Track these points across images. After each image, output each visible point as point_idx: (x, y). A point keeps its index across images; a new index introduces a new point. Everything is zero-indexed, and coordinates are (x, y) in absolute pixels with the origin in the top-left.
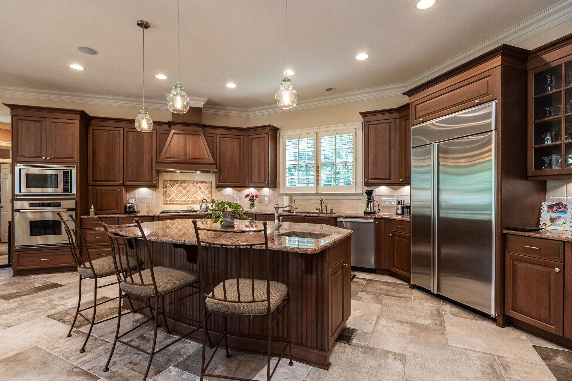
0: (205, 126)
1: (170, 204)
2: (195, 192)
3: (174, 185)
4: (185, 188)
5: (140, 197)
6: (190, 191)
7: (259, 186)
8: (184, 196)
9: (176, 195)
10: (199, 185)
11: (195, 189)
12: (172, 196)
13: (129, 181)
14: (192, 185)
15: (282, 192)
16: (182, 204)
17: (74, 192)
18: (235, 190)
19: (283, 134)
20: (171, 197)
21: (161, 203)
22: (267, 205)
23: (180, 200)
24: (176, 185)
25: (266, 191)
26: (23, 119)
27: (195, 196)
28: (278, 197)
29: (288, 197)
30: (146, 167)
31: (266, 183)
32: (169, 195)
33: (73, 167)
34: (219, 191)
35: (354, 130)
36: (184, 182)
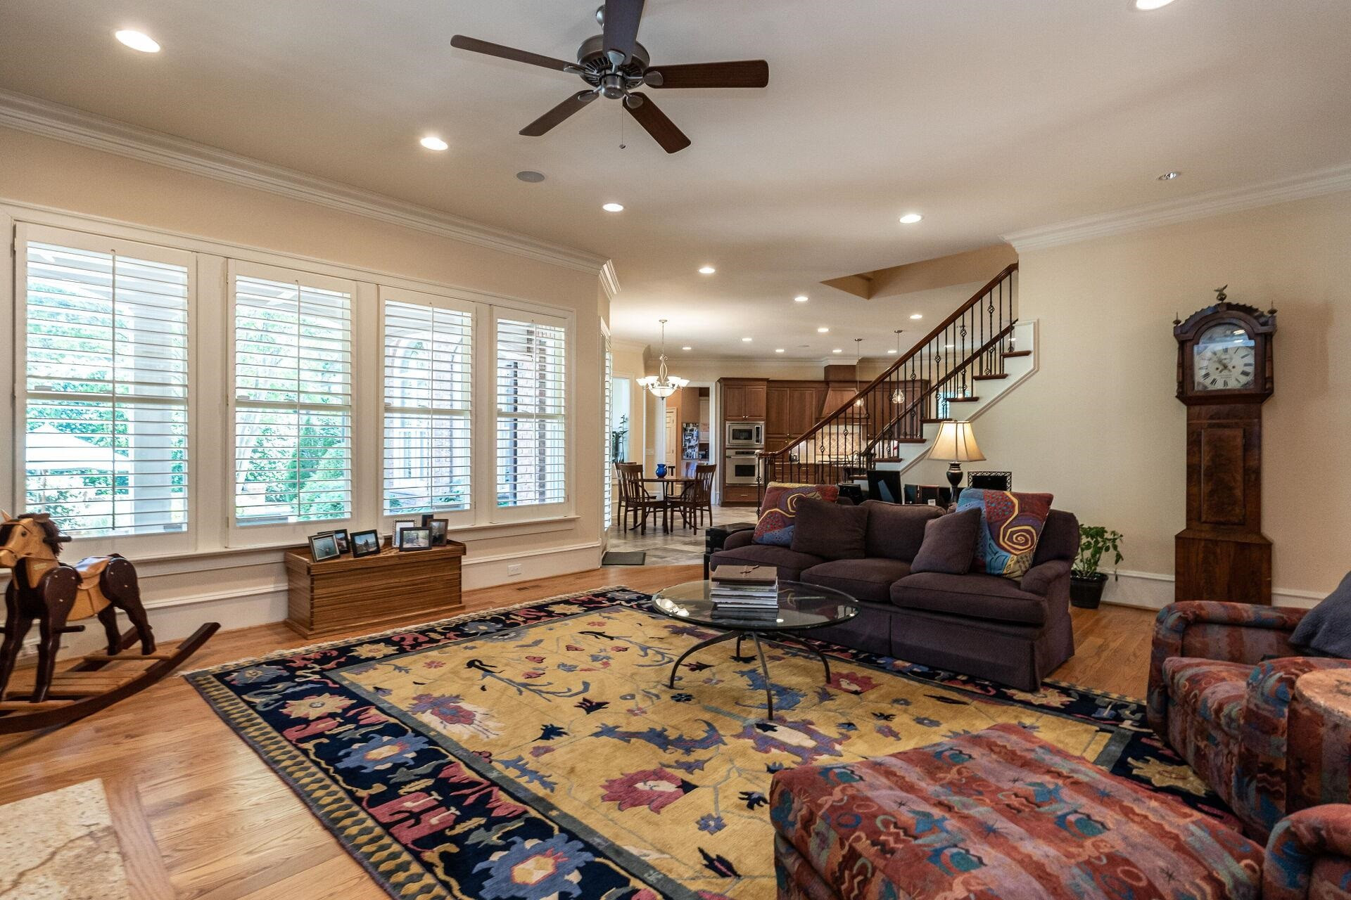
17: (763, 443)
26: (732, 387)
30: (807, 419)
33: (762, 424)
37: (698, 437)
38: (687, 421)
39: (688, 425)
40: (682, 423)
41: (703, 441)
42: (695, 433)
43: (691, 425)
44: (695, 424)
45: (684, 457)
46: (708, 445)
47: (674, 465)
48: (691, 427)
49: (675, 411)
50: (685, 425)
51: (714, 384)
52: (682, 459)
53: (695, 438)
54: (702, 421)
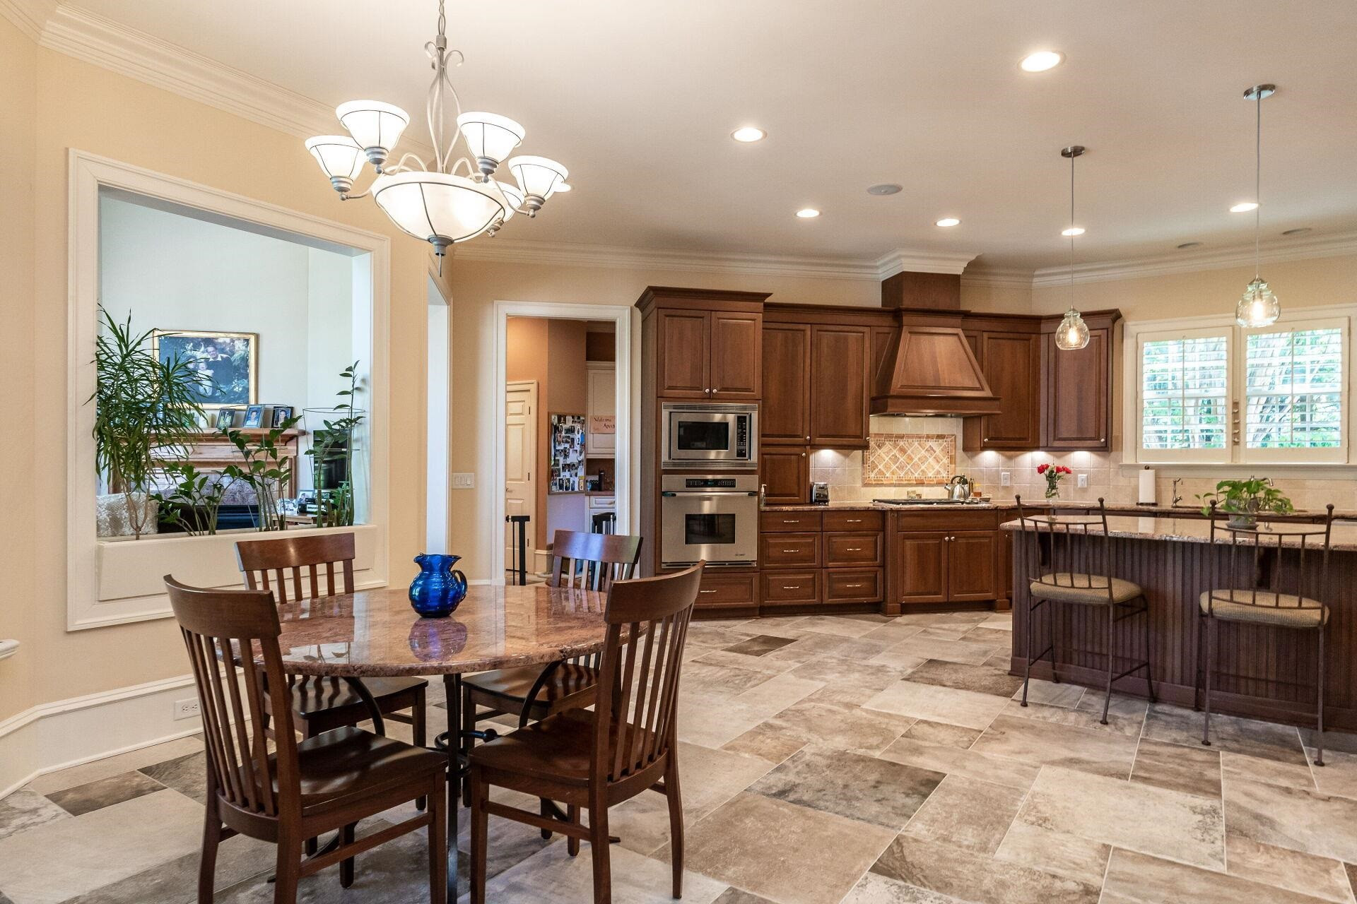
0: (967, 315)
1: (877, 485)
2: (923, 460)
3: (884, 444)
4: (903, 451)
5: (821, 470)
6: (913, 456)
7: (1061, 446)
8: (901, 468)
9: (887, 467)
10: (931, 443)
11: (923, 452)
12: (880, 467)
13: (821, 436)
14: (916, 443)
15: (1128, 459)
16: (899, 485)
17: (755, 458)
18: (1003, 455)
19: (1131, 326)
20: (877, 470)
21: (859, 484)
22: (1084, 490)
23: (895, 477)
24: (887, 443)
25: (1081, 459)
26: (673, 314)
27: (923, 467)
28: (1117, 473)
29: (1151, 472)
30: (850, 403)
31: (1103, 440)
32: (874, 467)
33: (753, 409)
34: (971, 457)
35: (1346, 320)
36: (902, 437)
37: (583, 445)
38: (561, 411)
39: (561, 418)
40: (549, 415)
41: (595, 452)
42: (577, 436)
43: (569, 419)
44: (577, 418)
45: (554, 488)
46: (611, 463)
47: (530, 510)
48: (569, 424)
49: (533, 388)
50: (555, 419)
51: (627, 313)
52: (550, 492)
53: (578, 447)
54: (594, 410)
